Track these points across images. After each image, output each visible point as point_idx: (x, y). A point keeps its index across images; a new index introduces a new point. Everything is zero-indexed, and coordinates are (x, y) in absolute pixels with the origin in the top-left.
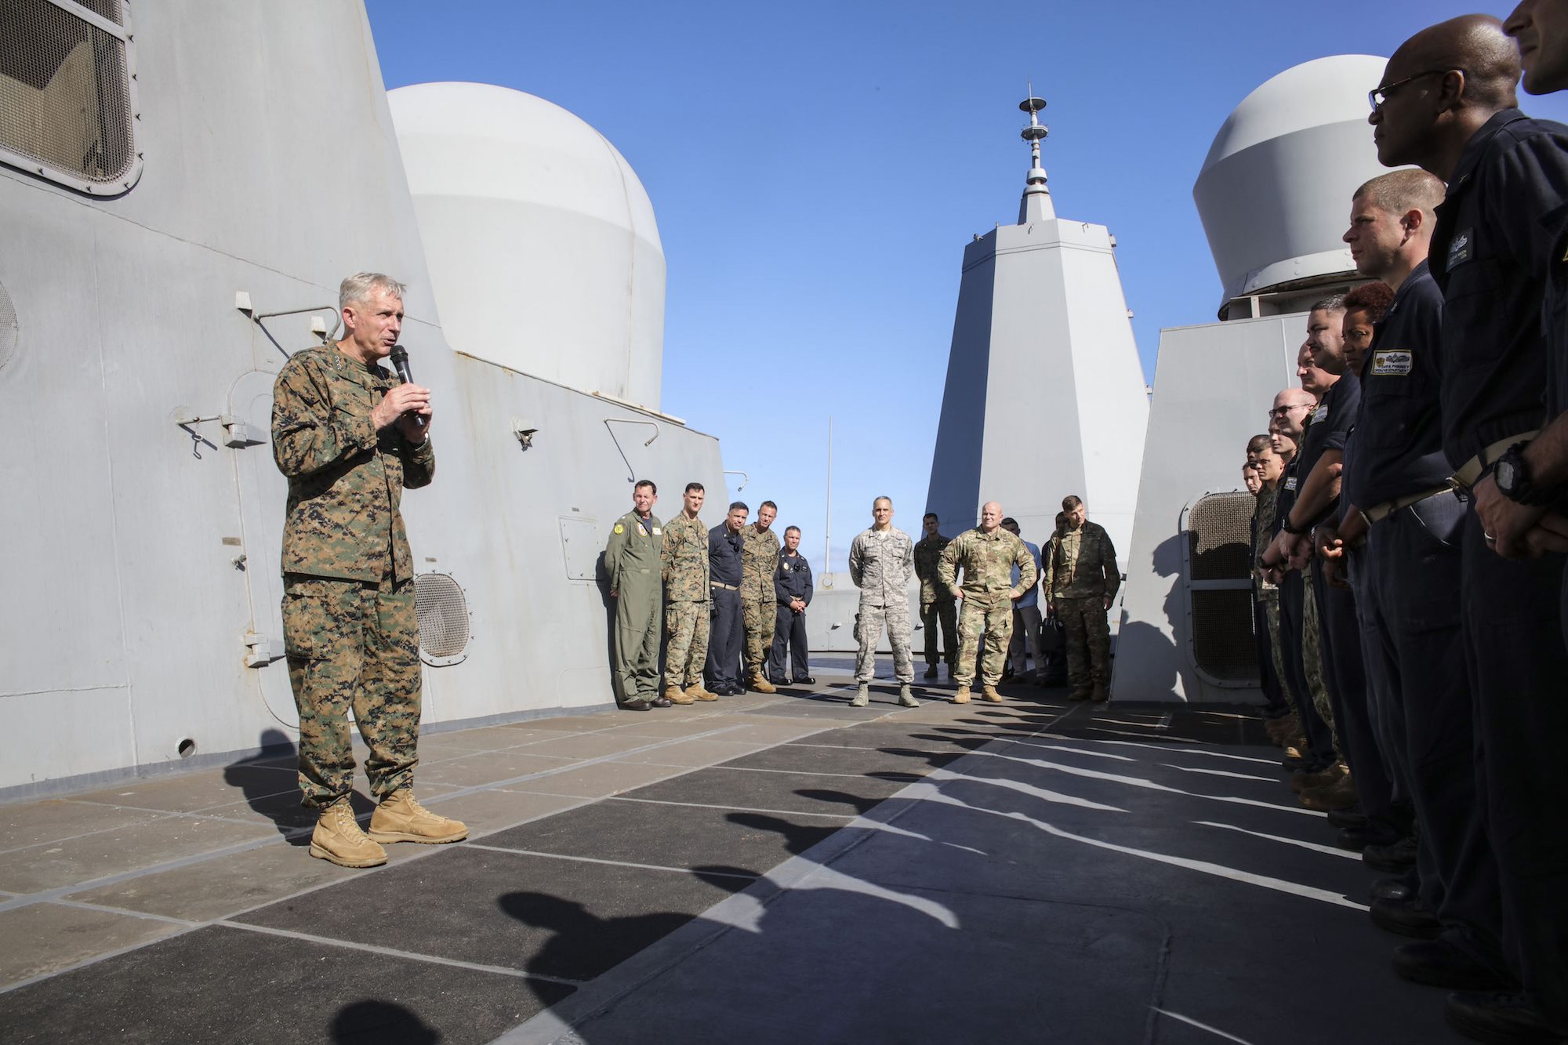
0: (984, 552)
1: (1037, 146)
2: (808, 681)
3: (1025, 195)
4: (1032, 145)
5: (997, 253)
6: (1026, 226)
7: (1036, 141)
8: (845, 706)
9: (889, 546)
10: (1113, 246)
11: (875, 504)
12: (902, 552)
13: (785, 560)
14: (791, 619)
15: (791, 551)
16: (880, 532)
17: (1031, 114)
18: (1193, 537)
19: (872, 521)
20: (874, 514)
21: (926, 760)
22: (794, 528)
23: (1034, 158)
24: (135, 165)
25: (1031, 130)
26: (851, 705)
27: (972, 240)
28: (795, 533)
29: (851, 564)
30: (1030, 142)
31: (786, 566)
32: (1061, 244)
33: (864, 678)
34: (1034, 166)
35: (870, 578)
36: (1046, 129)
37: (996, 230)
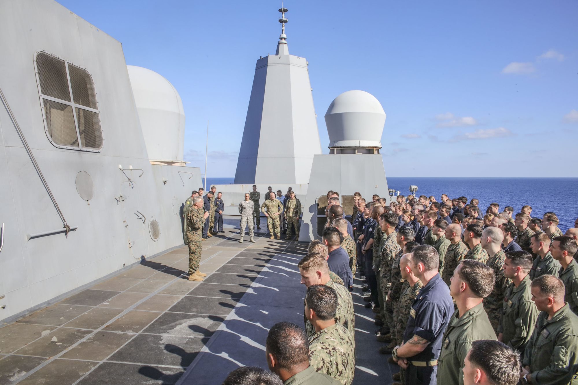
0: (271, 205)
1: (284, 26)
2: (223, 232)
3: (279, 44)
4: (282, 25)
5: (268, 65)
6: (278, 56)
7: (284, 24)
8: (238, 242)
9: (249, 205)
10: (307, 65)
11: (245, 195)
12: (252, 206)
13: (218, 201)
14: (219, 216)
15: (219, 199)
16: (246, 201)
17: (282, 13)
18: (318, 205)
19: (245, 199)
20: (245, 197)
21: (264, 261)
22: (220, 193)
23: (283, 30)
24: (102, 149)
25: (282, 20)
26: (239, 242)
27: (260, 58)
28: (221, 194)
29: (239, 209)
30: (282, 23)
31: (218, 202)
32: (290, 64)
33: (242, 236)
34: (282, 33)
35: (244, 213)
36: (287, 20)
37: (268, 56)
